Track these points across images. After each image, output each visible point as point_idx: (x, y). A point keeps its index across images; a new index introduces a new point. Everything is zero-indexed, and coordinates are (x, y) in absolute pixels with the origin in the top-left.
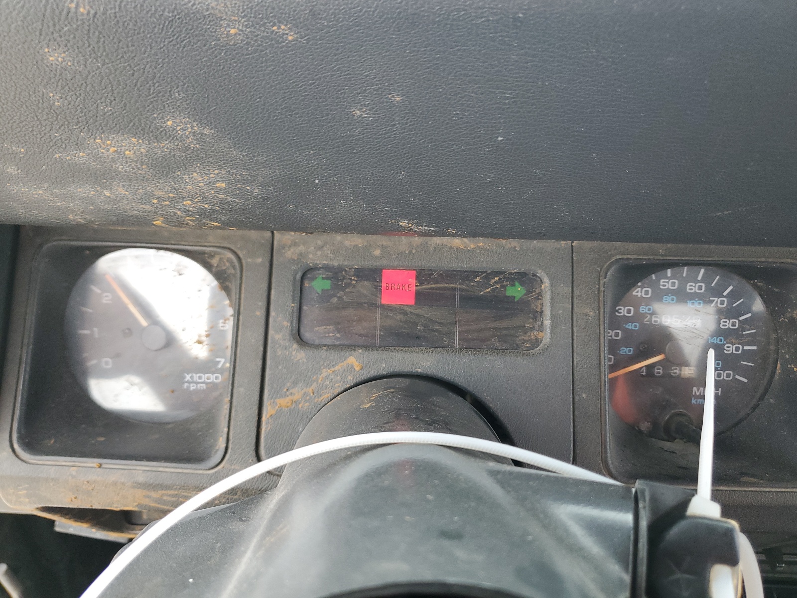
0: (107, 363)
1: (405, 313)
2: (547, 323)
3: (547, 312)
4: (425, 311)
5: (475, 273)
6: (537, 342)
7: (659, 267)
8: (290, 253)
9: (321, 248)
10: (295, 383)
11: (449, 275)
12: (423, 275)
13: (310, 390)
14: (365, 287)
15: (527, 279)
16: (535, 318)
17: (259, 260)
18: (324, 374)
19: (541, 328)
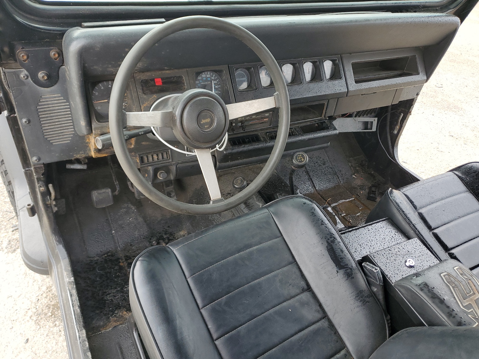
0: (99, 108)
1: (161, 86)
2: (186, 84)
3: (185, 83)
4: (164, 85)
5: (171, 77)
6: (185, 88)
7: (201, 72)
8: (138, 78)
9: (143, 76)
10: (146, 101)
11: (167, 78)
12: (162, 79)
13: (149, 102)
14: (152, 83)
15: (180, 77)
16: (183, 84)
17: (133, 80)
18: (150, 99)
19: (185, 86)
